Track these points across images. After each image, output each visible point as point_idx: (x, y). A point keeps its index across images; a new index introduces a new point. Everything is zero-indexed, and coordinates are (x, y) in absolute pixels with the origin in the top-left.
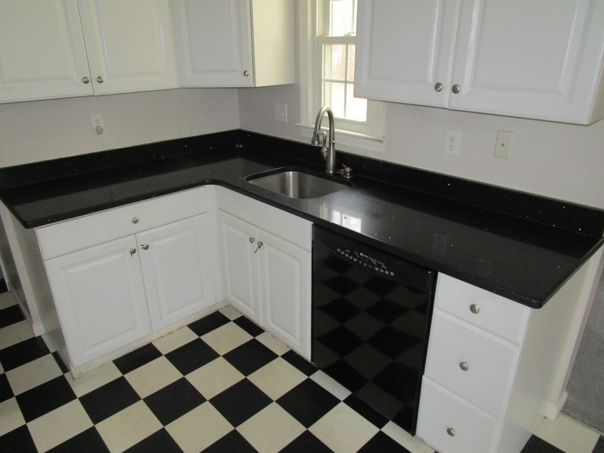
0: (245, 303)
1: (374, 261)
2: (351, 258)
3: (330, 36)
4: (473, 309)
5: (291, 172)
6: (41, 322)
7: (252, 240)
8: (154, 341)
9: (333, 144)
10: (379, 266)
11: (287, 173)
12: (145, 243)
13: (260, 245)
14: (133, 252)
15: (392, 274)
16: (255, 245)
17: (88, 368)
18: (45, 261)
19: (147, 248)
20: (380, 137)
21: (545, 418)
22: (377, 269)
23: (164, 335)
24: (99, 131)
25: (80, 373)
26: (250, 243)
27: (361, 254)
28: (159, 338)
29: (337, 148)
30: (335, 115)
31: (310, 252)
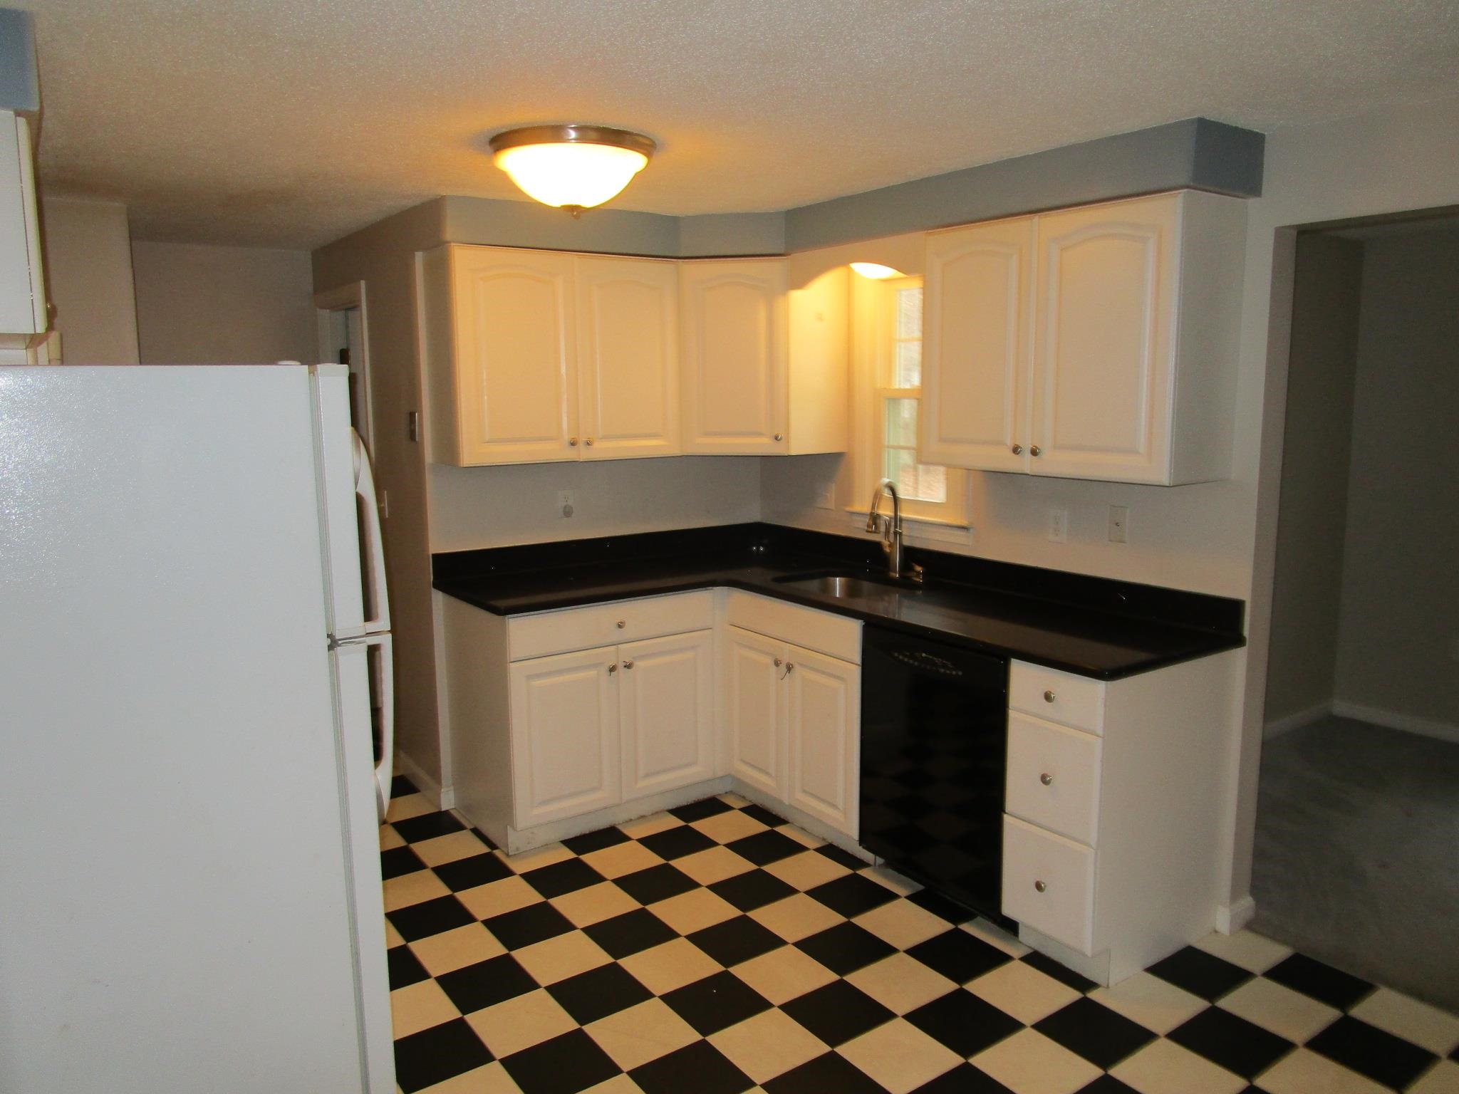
0: (760, 770)
1: (937, 660)
2: (911, 661)
3: (897, 387)
4: (1048, 697)
5: (838, 579)
6: (452, 788)
7: (777, 663)
8: (619, 824)
9: (900, 534)
10: (944, 666)
11: (832, 578)
12: (628, 660)
13: (789, 668)
14: (612, 669)
15: (960, 673)
16: (783, 668)
17: (529, 843)
18: (512, 665)
19: (628, 666)
20: (964, 523)
21: (1216, 932)
22: (942, 670)
23: (633, 818)
24: (568, 512)
25: (517, 849)
26: (774, 667)
27: (924, 655)
28: (627, 822)
29: (906, 542)
30: (902, 494)
31: (859, 665)
